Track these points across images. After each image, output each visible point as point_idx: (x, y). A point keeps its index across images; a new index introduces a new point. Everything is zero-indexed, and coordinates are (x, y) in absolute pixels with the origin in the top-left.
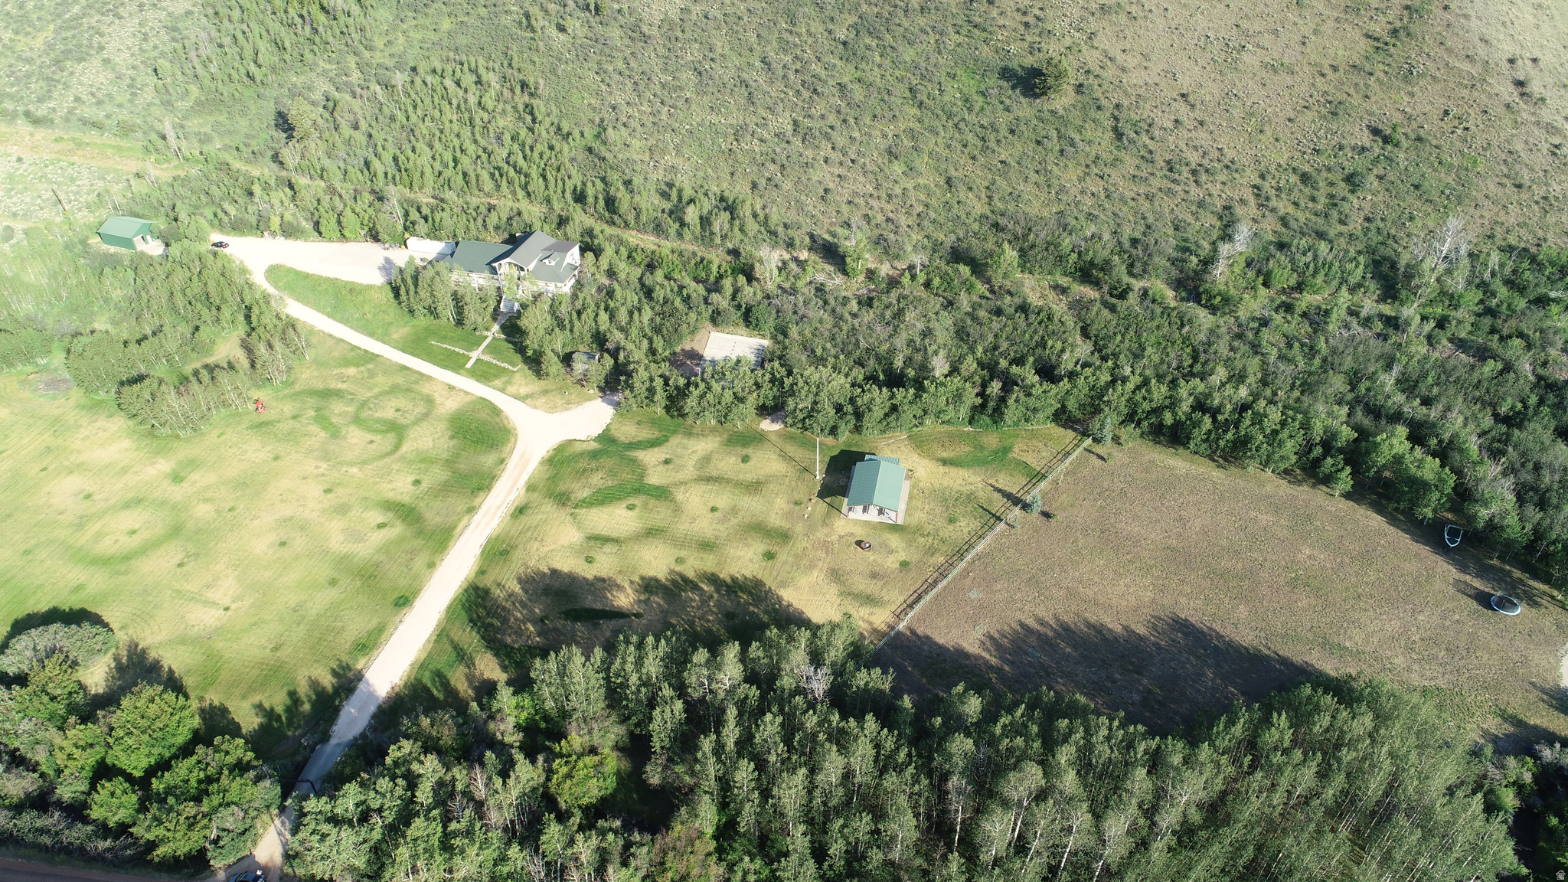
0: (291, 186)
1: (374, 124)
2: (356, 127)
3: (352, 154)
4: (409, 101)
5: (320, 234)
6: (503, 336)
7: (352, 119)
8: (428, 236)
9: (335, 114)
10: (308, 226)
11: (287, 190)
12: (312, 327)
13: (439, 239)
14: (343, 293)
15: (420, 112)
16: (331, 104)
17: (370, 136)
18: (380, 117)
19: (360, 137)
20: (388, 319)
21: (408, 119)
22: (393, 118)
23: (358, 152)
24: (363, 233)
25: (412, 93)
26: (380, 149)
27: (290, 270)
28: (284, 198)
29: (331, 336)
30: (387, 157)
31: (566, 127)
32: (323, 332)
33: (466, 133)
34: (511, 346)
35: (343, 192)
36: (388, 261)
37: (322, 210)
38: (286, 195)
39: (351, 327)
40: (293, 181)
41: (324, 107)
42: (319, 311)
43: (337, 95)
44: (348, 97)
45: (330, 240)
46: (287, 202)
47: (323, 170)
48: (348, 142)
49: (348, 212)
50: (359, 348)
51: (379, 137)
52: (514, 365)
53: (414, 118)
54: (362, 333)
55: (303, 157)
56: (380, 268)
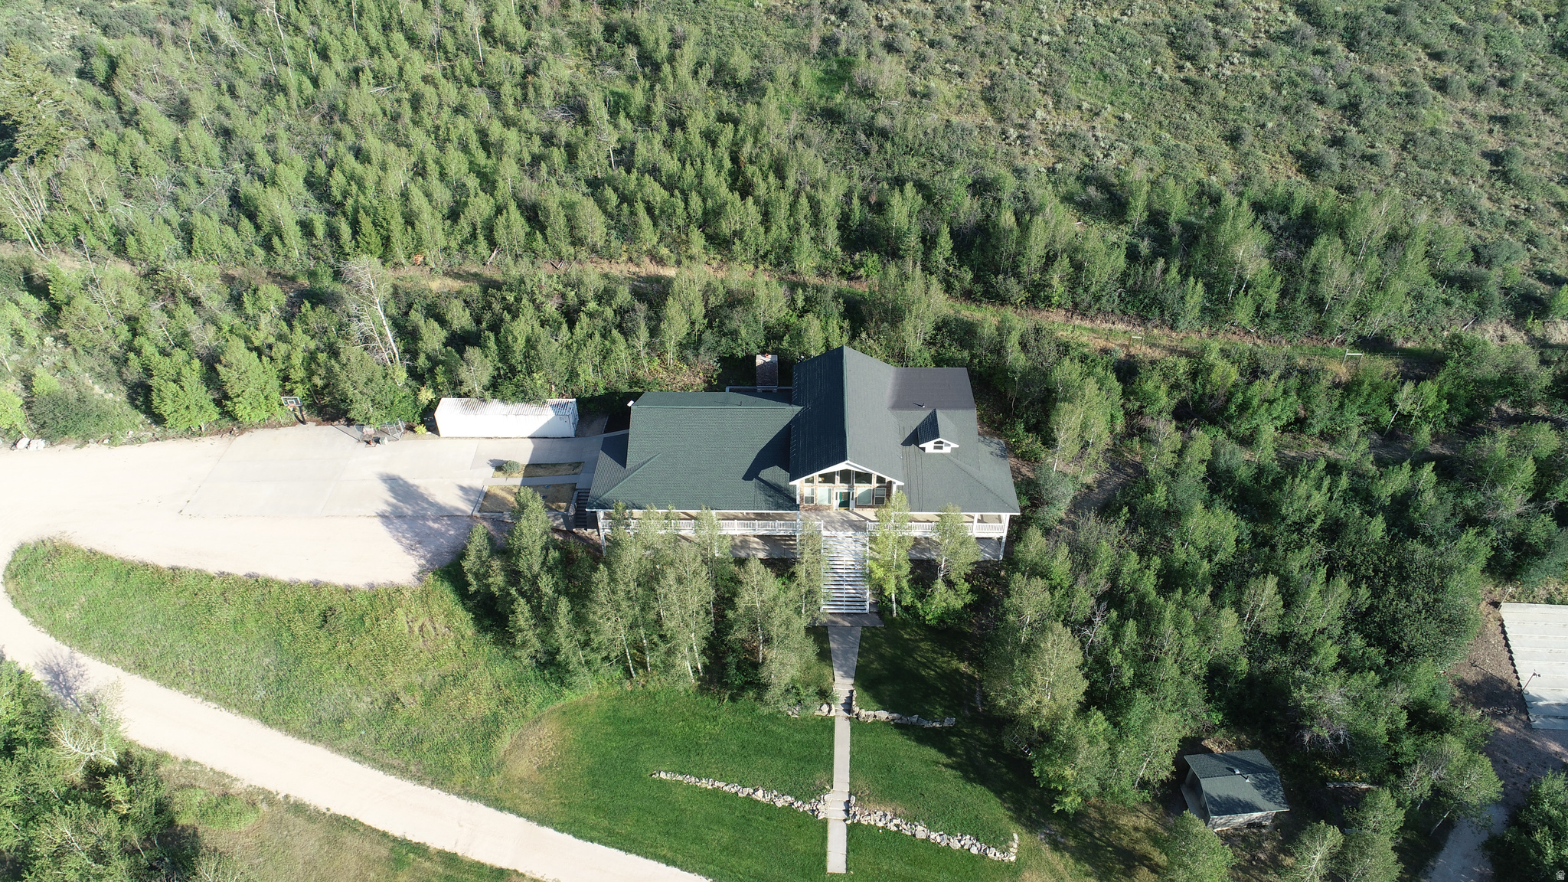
0: (38, 288)
1: (227, 101)
2: (181, 113)
3: (190, 181)
4: (300, 42)
5: (158, 419)
6: (883, 715)
7: (164, 93)
8: (494, 388)
9: (118, 86)
10: (110, 396)
11: (28, 299)
12: (219, 778)
13: (526, 396)
14: (300, 628)
15: (339, 65)
16: (100, 66)
17: (226, 133)
18: (242, 87)
19: (200, 137)
20: (480, 705)
21: (315, 82)
22: (273, 86)
23: (206, 174)
24: (291, 404)
25: (304, 23)
26: (264, 160)
27: (94, 562)
28: (21, 323)
29: (299, 809)
30: (293, 177)
31: (743, 64)
32: (269, 798)
33: (479, 100)
34: (931, 753)
35: (199, 290)
36: (399, 488)
37: (149, 350)
38: (26, 314)
39: (357, 754)
40: (39, 271)
41: (82, 74)
42: (225, 702)
43: (112, 45)
44: (142, 43)
45: (191, 433)
46: (31, 333)
47: (119, 233)
48: (174, 150)
49: (237, 353)
50: (420, 849)
51: (251, 131)
52: (1000, 840)
53: (329, 80)
54: (403, 772)
55: (53, 200)
56: (383, 516)
